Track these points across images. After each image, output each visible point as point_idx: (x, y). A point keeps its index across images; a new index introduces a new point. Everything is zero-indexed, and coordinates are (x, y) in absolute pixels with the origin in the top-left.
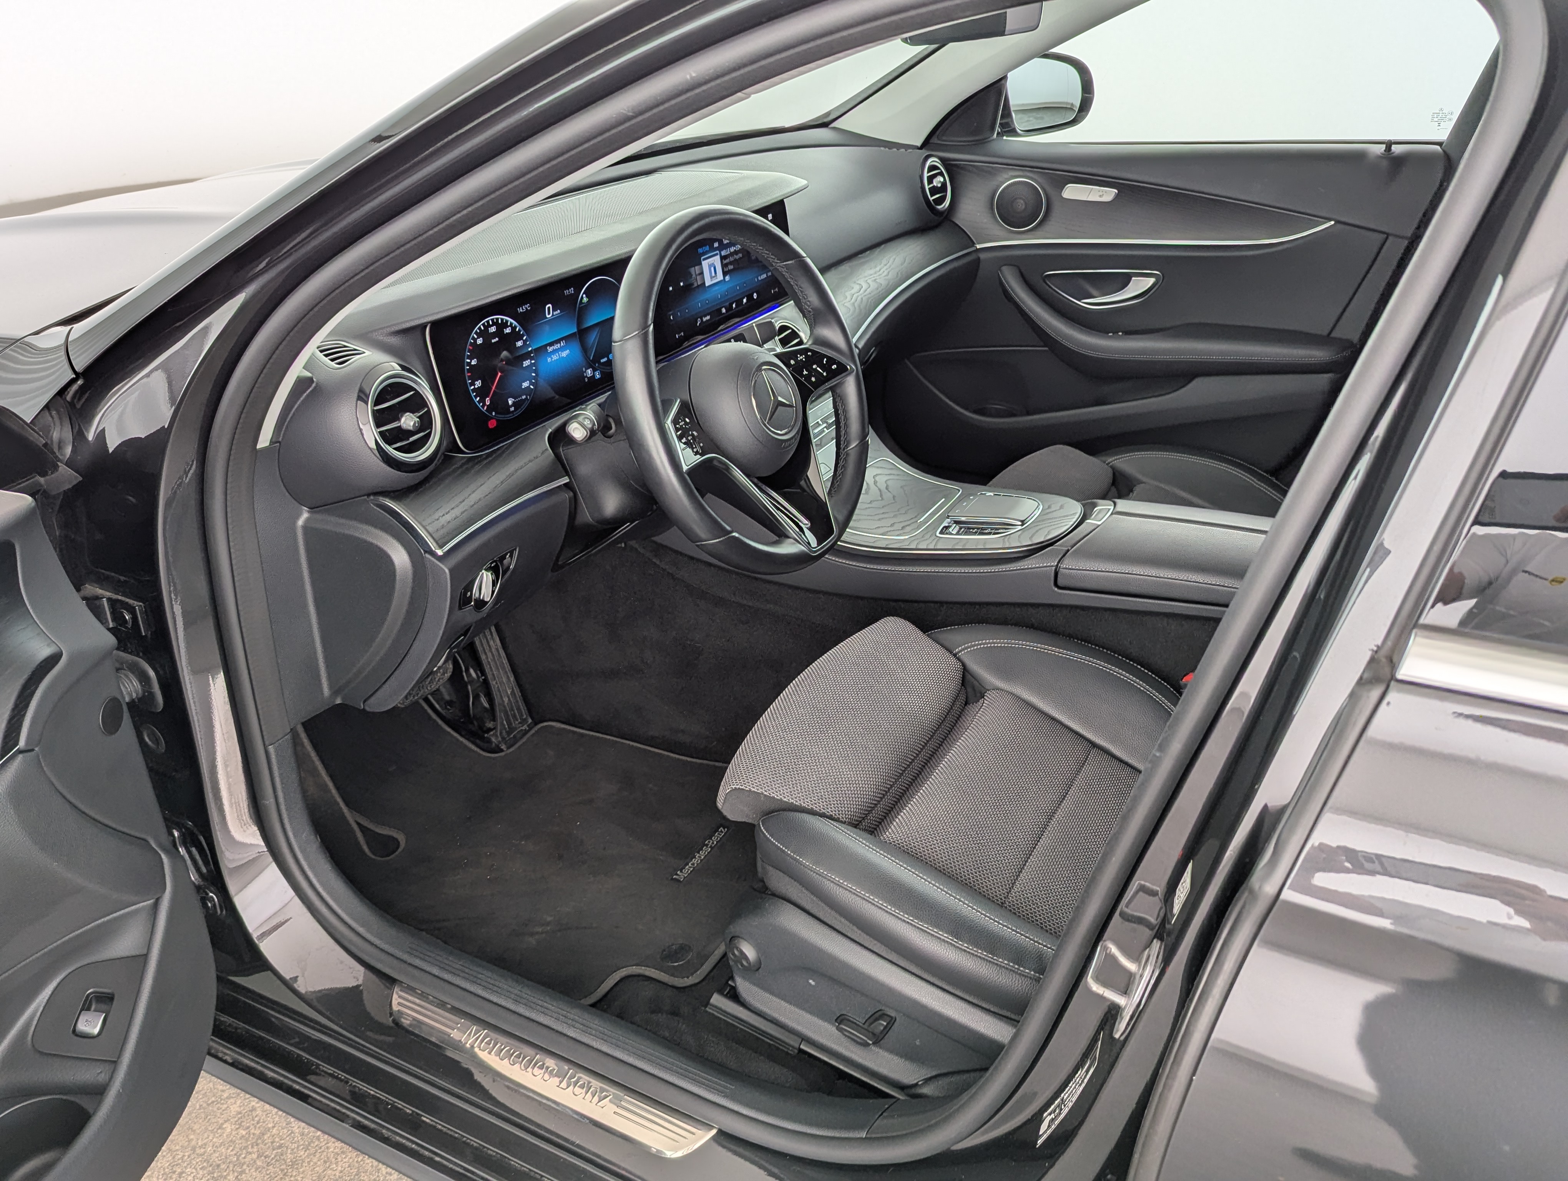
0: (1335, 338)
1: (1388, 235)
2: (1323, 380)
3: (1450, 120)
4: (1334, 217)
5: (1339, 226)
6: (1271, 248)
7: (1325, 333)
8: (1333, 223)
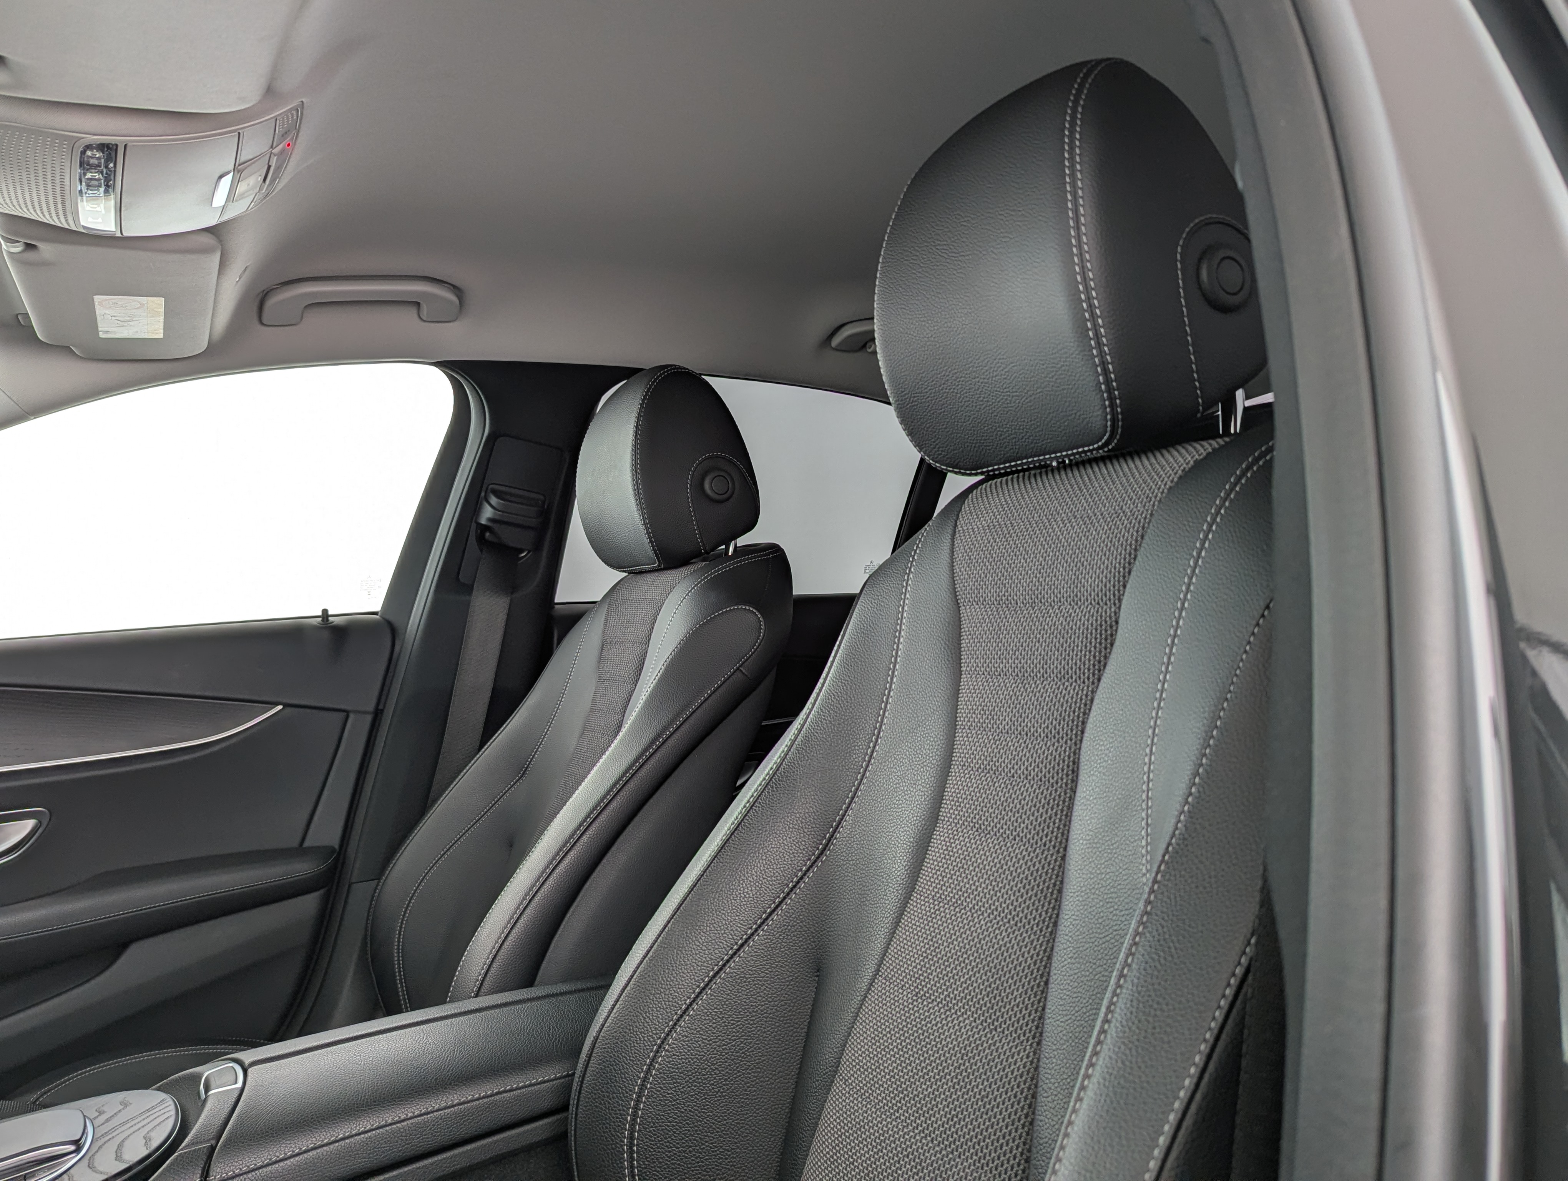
0: (310, 848)
1: (347, 712)
2: (309, 903)
3: (380, 587)
4: (279, 700)
5: (289, 710)
6: (207, 748)
7: (295, 843)
8: (280, 707)
